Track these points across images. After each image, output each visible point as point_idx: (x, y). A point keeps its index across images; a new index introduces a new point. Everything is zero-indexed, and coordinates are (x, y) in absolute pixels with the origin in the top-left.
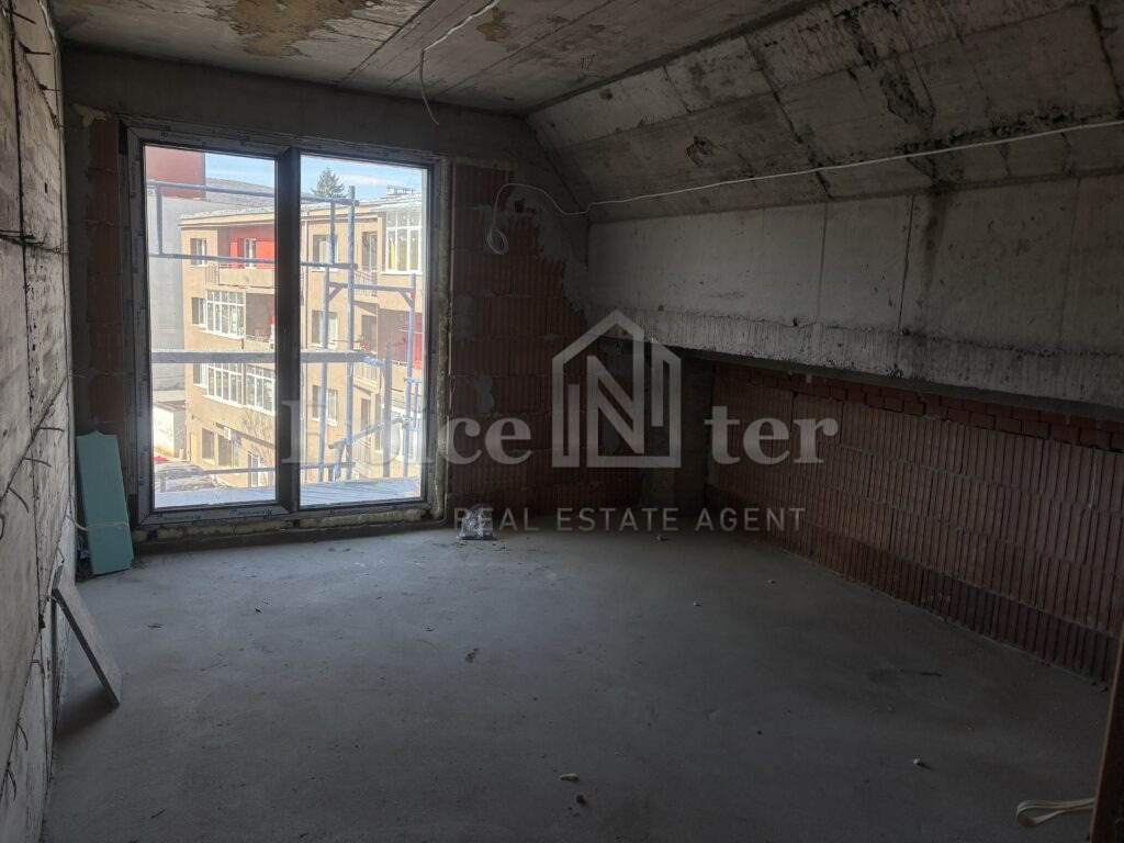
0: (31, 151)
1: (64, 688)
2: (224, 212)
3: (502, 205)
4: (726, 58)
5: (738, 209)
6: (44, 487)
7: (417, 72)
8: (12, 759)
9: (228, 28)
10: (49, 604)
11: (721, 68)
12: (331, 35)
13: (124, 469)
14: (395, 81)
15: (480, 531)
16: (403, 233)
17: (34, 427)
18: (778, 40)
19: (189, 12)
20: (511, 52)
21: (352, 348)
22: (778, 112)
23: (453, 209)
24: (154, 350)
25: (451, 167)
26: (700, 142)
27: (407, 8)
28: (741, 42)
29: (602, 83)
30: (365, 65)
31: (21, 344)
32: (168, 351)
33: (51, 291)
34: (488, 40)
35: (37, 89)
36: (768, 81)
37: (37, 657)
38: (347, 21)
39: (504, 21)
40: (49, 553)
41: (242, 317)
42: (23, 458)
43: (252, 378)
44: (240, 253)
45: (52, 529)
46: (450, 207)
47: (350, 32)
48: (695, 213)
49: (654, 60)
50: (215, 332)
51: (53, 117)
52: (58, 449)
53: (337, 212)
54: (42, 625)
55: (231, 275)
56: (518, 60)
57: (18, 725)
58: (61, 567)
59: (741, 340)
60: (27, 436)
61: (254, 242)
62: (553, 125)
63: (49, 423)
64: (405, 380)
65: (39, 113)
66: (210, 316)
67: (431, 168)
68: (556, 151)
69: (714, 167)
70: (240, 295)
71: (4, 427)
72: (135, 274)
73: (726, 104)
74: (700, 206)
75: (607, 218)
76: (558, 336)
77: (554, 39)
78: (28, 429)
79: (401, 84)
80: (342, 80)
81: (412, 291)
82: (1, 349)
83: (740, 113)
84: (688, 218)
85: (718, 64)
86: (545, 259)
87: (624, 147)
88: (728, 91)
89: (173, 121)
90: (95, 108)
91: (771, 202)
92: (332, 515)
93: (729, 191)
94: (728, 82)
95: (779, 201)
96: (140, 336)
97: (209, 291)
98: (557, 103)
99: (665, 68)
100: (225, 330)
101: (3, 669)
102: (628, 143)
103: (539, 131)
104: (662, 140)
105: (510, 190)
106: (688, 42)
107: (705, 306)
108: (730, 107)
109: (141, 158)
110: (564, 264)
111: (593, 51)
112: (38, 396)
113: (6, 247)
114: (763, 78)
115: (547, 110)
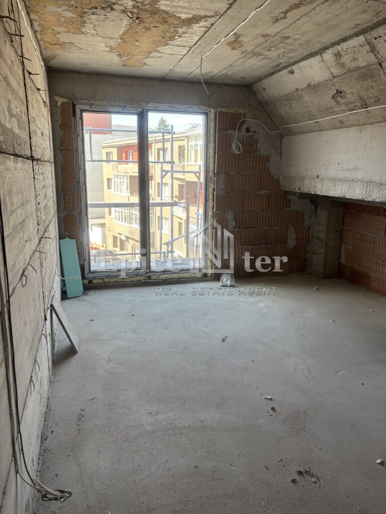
0: (34, 118)
1: (56, 344)
2: (119, 140)
3: (240, 130)
4: (353, 47)
5: (359, 125)
6: (45, 262)
7: (199, 69)
8: (33, 375)
9: (115, 56)
10: (49, 311)
11: (351, 52)
12: (160, 55)
13: (78, 253)
14: (189, 74)
15: (229, 283)
16: (197, 145)
17: (40, 237)
18: (382, 35)
19: (98, 50)
20: (244, 55)
21: (172, 200)
22: (382, 73)
23: (217, 133)
24: (89, 202)
25: (216, 113)
26: (339, 92)
27: (194, 38)
28: (362, 38)
29: (289, 66)
30: (175, 67)
31: (33, 203)
32: (95, 203)
33: (46, 179)
34: (232, 49)
35: (36, 90)
36: (377, 58)
37: (44, 332)
38: (167, 47)
39: (240, 39)
40: (48, 289)
41: (128, 186)
42: (35, 251)
43: (133, 214)
44: (127, 158)
45: (50, 280)
46: (215, 132)
47: (168, 52)
48: (336, 129)
49: (315, 51)
50: (116, 193)
51: (44, 102)
52: (52, 246)
53: (166, 137)
54: (46, 319)
55: (122, 167)
56: (247, 58)
57: (36, 361)
58: (54, 295)
59: (358, 192)
60: (37, 241)
61: (132, 152)
62: (264, 89)
63: (47, 235)
64: (196, 214)
65: (37, 101)
66: (115, 186)
67: (206, 114)
68: (266, 102)
69: (346, 104)
70: (127, 176)
71: (26, 238)
72: (80, 170)
73: (353, 71)
74: (339, 125)
75: (291, 133)
76: (266, 192)
77: (265, 46)
78: (37, 238)
79: (192, 75)
80: (166, 75)
81: (199, 173)
82: (23, 205)
83: (361, 75)
84: (332, 131)
85: (349, 50)
86: (260, 155)
87: (300, 98)
88: (355, 64)
89: (94, 101)
90: (62, 97)
91: (377, 120)
92: (164, 274)
93: (354, 117)
94: (355, 59)
95: (381, 119)
96: (83, 197)
97: (114, 175)
98: (266, 78)
99: (321, 55)
100: (121, 192)
101: (28, 338)
102: (302, 96)
103: (258, 93)
104: (319, 92)
105: (243, 122)
106: (333, 41)
107: (340, 175)
108: (355, 73)
109: (82, 118)
110: (269, 157)
111: (284, 50)
112: (41, 224)
113: (24, 162)
114: (374, 56)
115: (261, 82)
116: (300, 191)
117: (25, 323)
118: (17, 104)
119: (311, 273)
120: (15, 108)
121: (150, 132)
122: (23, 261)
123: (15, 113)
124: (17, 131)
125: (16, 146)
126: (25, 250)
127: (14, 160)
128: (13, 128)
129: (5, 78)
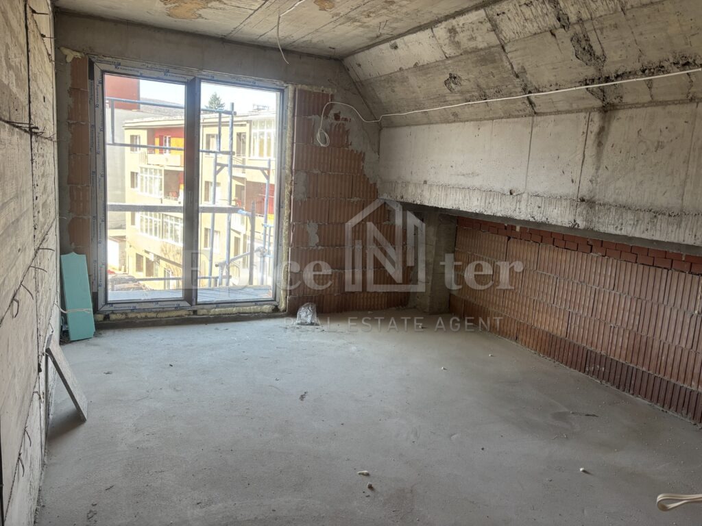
0: (35, 75)
1: (52, 411)
2: (150, 119)
3: (326, 115)
4: (471, 23)
5: (477, 120)
6: (42, 285)
7: (275, 30)
8: (22, 451)
9: (158, 0)
10: (44, 357)
11: (468, 30)
12: (222, 6)
13: (89, 276)
14: (261, 36)
15: (309, 320)
16: (262, 134)
17: (36, 247)
18: (506, 11)
20: (335, 18)
21: (230, 204)
22: (504, 58)
23: (296, 117)
24: (109, 203)
25: (295, 91)
26: (453, 77)
28: (481, 13)
29: (392, 39)
30: (242, 25)
31: (29, 196)
32: (117, 204)
33: (47, 164)
34: (320, 10)
35: (39, 36)
36: (499, 38)
37: (37, 389)
40: (44, 327)
41: (161, 185)
42: (30, 266)
43: (167, 223)
44: (161, 144)
45: (46, 311)
46: (294, 116)
47: (234, 3)
48: (448, 122)
49: (425, 24)
50: (144, 194)
51: (49, 55)
52: (50, 260)
53: (223, 120)
54: (40, 370)
55: (155, 158)
56: (340, 23)
57: (25, 430)
58: (51, 335)
59: (476, 203)
60: (32, 252)
61: (169, 138)
62: (359, 65)
63: (45, 245)
64: (263, 225)
65: (40, 52)
66: (142, 183)
67: (282, 91)
68: (361, 82)
69: (462, 93)
70: (160, 171)
71: (19, 247)
72: (97, 155)
73: (470, 53)
74: (452, 117)
75: (392, 125)
76: (360, 199)
77: (362, 10)
78: (33, 248)
79: (264, 38)
80: (228, 35)
81: (269, 170)
82: (17, 196)
83: (479, 58)
84: (444, 125)
85: (466, 26)
86: (352, 150)
87: (404, 80)
88: (472, 44)
89: (123, 59)
90: (74, 51)
91: (497, 116)
92: (217, 307)
93: (470, 109)
94: (472, 38)
95: (503, 115)
96: (100, 194)
97: (141, 168)
98: (362, 51)
99: (432, 29)
100: (151, 192)
101: (17, 396)
102: (407, 77)
103: (350, 69)
104: (429, 75)
105: (331, 106)
106: (447, 13)
107: (453, 181)
108: (473, 55)
109: (102, 82)
110: (364, 154)
111: (387, 18)
112: (39, 228)
113: (21, 134)
114: (495, 36)
115: (355, 56)
116: (402, 200)
117: (14, 372)
118: (15, 51)
119: (415, 307)
120: (13, 57)
121: (203, 110)
122: (14, 279)
123: (13, 64)
124: (14, 89)
125: (13, 110)
126: (17, 263)
127: (9, 131)
128: (11, 85)
129: (4, 13)
